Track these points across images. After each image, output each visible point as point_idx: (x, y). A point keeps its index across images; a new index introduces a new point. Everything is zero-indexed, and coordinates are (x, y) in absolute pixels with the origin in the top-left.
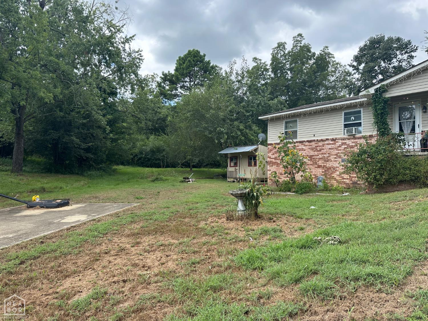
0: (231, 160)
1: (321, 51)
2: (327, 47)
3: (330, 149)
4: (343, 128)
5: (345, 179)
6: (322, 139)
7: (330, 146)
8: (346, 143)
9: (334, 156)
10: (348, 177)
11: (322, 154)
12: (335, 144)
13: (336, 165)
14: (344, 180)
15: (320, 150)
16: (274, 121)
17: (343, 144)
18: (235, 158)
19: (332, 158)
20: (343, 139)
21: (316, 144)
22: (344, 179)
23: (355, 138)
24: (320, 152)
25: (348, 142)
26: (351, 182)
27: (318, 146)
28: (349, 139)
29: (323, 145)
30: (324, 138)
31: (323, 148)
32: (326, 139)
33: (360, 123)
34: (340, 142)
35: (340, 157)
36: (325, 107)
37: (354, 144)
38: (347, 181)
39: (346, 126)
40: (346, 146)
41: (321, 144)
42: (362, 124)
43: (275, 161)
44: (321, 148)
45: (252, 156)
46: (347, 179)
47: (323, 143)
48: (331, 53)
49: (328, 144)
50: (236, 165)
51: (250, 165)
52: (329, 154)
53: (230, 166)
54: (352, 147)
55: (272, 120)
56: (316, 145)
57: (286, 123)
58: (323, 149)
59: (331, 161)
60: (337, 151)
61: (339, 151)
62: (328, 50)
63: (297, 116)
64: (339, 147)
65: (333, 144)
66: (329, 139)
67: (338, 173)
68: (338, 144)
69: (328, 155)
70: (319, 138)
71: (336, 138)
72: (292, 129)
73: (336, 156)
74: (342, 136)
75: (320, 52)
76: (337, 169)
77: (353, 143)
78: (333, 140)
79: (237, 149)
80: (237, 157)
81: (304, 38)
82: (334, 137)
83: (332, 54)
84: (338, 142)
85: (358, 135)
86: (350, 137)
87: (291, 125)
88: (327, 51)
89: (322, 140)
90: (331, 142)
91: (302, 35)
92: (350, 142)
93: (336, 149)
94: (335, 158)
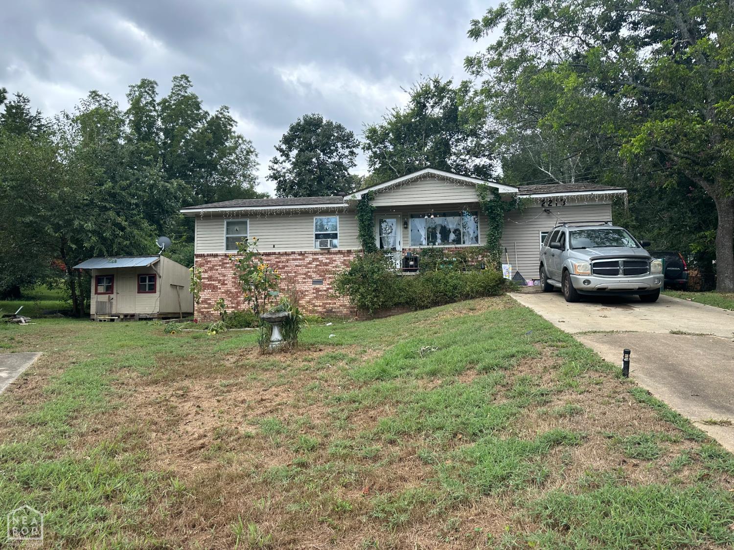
0: (99, 281)
1: (218, 111)
2: (227, 108)
3: (297, 266)
4: (314, 239)
5: (317, 306)
6: (286, 252)
7: (297, 263)
8: (318, 259)
9: (303, 276)
10: (321, 304)
11: (285, 272)
12: (304, 259)
13: (304, 287)
14: (316, 308)
15: (283, 267)
16: (211, 219)
17: (314, 260)
18: (109, 279)
19: (300, 278)
20: (315, 254)
21: (277, 258)
22: (315, 306)
23: (329, 253)
24: (283, 270)
25: (320, 257)
26: (325, 310)
27: (279, 262)
28: (322, 254)
29: (288, 261)
30: (289, 250)
31: (287, 264)
32: (292, 252)
33: (336, 234)
34: (310, 258)
35: (310, 277)
36: (292, 209)
37: (328, 261)
38: (320, 309)
39: (317, 237)
40: (318, 263)
41: (284, 258)
42: (338, 235)
43: (209, 283)
44: (284, 264)
45: (147, 275)
46: (320, 306)
47: (288, 257)
48: (233, 118)
49: (294, 260)
50: (109, 290)
51: (141, 290)
52: (295, 272)
53: (96, 293)
54: (326, 264)
55: (208, 217)
56: (277, 260)
57: (228, 224)
58: (287, 266)
59: (299, 283)
60: (306, 270)
61: (310, 270)
62: (228, 112)
63: (251, 215)
64: (310, 263)
65: (300, 259)
66: (296, 253)
67: (307, 298)
68: (308, 260)
69: (294, 274)
70: (282, 251)
71: (305, 252)
72: (238, 234)
73: (305, 276)
74: (314, 250)
75: (217, 113)
76: (306, 293)
77: (327, 259)
78: (301, 254)
79: (116, 262)
80: (113, 276)
81: (191, 83)
82: (303, 250)
83: (234, 121)
84: (307, 257)
85: (333, 250)
86: (324, 252)
87: (237, 228)
88: (227, 114)
89: (286, 254)
90: (299, 257)
91: (189, 79)
92: (323, 258)
93: (306, 266)
94: (304, 278)
